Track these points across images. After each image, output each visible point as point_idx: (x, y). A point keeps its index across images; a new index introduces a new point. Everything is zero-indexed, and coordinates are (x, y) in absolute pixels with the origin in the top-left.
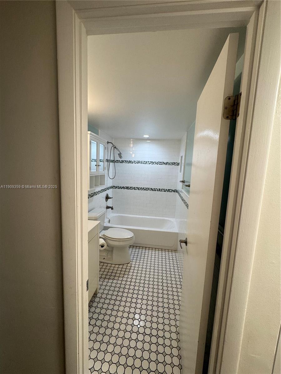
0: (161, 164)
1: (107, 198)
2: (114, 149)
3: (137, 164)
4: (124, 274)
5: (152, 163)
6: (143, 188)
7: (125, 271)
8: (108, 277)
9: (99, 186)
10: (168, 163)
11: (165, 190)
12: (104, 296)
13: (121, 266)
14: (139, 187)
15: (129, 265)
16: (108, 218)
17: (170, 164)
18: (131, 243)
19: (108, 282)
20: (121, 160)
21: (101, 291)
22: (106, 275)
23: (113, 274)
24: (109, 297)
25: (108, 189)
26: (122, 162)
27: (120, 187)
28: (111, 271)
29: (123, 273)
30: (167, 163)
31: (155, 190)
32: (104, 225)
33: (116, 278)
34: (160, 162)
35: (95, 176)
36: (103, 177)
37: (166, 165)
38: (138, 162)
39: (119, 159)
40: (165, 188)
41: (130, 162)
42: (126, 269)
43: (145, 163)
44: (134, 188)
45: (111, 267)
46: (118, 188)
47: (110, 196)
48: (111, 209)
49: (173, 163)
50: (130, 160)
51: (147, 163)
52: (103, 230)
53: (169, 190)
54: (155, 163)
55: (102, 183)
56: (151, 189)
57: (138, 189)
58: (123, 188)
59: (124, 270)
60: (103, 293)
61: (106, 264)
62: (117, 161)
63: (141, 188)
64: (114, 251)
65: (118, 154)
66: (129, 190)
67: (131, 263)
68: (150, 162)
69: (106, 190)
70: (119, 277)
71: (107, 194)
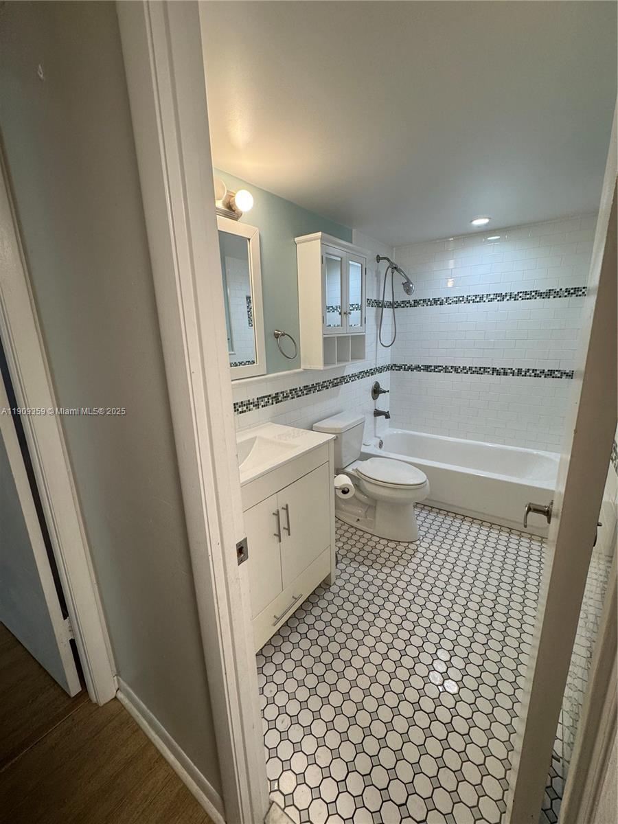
0: (528, 296)
1: (377, 391)
2: (393, 273)
3: (455, 305)
4: (396, 563)
5: (501, 297)
6: (470, 368)
7: (400, 558)
8: (359, 559)
9: (349, 361)
10: (552, 293)
11: (538, 372)
12: (344, 594)
13: (392, 545)
14: (457, 365)
15: (413, 546)
16: (379, 438)
17: (561, 293)
18: (421, 496)
19: (357, 569)
20: (411, 298)
21: (340, 582)
22: (357, 554)
23: (372, 557)
24: (354, 599)
25: (379, 370)
26: (416, 303)
27: (409, 368)
28: (368, 548)
29: (394, 559)
30: (548, 294)
31: (505, 374)
32: (362, 450)
33: (377, 566)
34: (526, 293)
35: (337, 337)
36: (359, 340)
37: (546, 299)
38: (459, 300)
39: (406, 297)
40: (539, 367)
41: (435, 301)
42: (403, 552)
43: (478, 299)
44: (446, 369)
45: (370, 540)
46: (405, 369)
47: (383, 387)
48: (384, 417)
49: (572, 291)
50: (436, 297)
51: (485, 299)
52: (358, 459)
53: (551, 373)
54: (508, 297)
55: (358, 354)
56: (494, 369)
57: (456, 369)
58: (418, 368)
59: (397, 553)
60: (342, 588)
61: (361, 533)
62: (403, 302)
63: (464, 368)
64: (379, 509)
65: (403, 284)
66: (433, 373)
67: (418, 542)
68: (492, 296)
69: (372, 374)
70: (384, 565)
71: (377, 383)
